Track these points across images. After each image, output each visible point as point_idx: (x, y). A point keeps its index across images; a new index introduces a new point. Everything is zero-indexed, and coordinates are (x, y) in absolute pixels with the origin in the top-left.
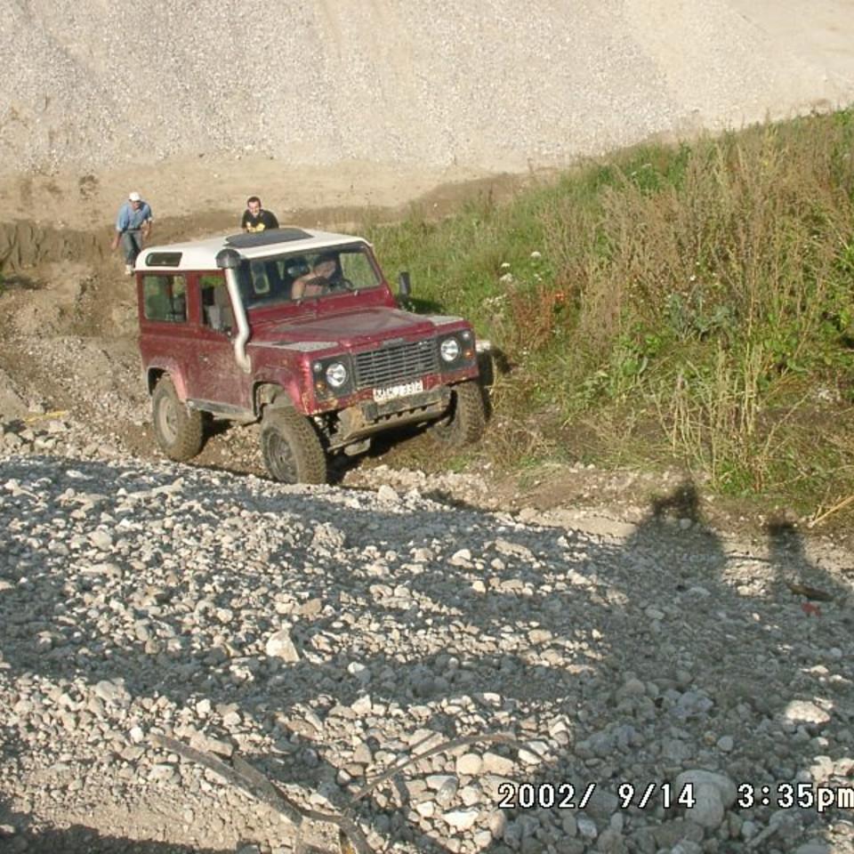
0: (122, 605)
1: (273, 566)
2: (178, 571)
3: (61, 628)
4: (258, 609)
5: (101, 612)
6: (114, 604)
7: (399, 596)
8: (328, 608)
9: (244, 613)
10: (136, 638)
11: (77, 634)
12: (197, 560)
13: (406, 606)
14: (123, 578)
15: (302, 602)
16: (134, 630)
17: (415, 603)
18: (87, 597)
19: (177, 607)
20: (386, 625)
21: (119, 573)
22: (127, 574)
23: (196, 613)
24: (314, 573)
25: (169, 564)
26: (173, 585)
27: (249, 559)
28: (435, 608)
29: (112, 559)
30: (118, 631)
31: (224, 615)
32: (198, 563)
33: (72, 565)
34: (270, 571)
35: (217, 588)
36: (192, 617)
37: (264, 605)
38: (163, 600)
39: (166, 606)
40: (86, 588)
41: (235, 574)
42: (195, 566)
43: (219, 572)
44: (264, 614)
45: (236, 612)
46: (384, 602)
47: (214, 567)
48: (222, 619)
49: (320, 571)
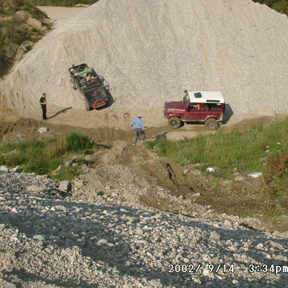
0: (151, 254)
1: (198, 245)
2: (167, 244)
3: (132, 261)
4: (197, 259)
5: (145, 256)
6: (148, 254)
7: (243, 258)
8: (221, 260)
9: (192, 260)
10: (157, 266)
11: (138, 263)
12: (173, 241)
13: (246, 262)
14: (149, 245)
15: (212, 258)
16: (157, 263)
17: (249, 261)
18: (139, 251)
19: (169, 256)
20: (242, 267)
21: (148, 244)
22: (150, 244)
23: (177, 259)
24: (212, 248)
25: (163, 241)
26: (166, 249)
27: (190, 242)
28: (257, 263)
29: (144, 238)
30: (151, 263)
31: (186, 260)
32: (173, 242)
33: (131, 240)
34: (198, 246)
35: (182, 251)
36: (175, 260)
37: (199, 258)
38: (165, 254)
39: (166, 256)
40: (138, 248)
41: (186, 247)
42: (172, 243)
43: (181, 245)
44: (199, 261)
45: (190, 259)
46: (239, 260)
47: (179, 244)
48: (185, 262)
49: (214, 248)
